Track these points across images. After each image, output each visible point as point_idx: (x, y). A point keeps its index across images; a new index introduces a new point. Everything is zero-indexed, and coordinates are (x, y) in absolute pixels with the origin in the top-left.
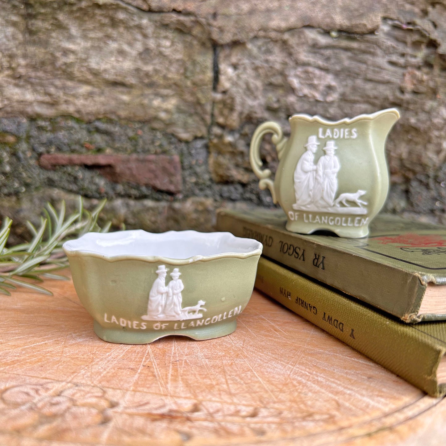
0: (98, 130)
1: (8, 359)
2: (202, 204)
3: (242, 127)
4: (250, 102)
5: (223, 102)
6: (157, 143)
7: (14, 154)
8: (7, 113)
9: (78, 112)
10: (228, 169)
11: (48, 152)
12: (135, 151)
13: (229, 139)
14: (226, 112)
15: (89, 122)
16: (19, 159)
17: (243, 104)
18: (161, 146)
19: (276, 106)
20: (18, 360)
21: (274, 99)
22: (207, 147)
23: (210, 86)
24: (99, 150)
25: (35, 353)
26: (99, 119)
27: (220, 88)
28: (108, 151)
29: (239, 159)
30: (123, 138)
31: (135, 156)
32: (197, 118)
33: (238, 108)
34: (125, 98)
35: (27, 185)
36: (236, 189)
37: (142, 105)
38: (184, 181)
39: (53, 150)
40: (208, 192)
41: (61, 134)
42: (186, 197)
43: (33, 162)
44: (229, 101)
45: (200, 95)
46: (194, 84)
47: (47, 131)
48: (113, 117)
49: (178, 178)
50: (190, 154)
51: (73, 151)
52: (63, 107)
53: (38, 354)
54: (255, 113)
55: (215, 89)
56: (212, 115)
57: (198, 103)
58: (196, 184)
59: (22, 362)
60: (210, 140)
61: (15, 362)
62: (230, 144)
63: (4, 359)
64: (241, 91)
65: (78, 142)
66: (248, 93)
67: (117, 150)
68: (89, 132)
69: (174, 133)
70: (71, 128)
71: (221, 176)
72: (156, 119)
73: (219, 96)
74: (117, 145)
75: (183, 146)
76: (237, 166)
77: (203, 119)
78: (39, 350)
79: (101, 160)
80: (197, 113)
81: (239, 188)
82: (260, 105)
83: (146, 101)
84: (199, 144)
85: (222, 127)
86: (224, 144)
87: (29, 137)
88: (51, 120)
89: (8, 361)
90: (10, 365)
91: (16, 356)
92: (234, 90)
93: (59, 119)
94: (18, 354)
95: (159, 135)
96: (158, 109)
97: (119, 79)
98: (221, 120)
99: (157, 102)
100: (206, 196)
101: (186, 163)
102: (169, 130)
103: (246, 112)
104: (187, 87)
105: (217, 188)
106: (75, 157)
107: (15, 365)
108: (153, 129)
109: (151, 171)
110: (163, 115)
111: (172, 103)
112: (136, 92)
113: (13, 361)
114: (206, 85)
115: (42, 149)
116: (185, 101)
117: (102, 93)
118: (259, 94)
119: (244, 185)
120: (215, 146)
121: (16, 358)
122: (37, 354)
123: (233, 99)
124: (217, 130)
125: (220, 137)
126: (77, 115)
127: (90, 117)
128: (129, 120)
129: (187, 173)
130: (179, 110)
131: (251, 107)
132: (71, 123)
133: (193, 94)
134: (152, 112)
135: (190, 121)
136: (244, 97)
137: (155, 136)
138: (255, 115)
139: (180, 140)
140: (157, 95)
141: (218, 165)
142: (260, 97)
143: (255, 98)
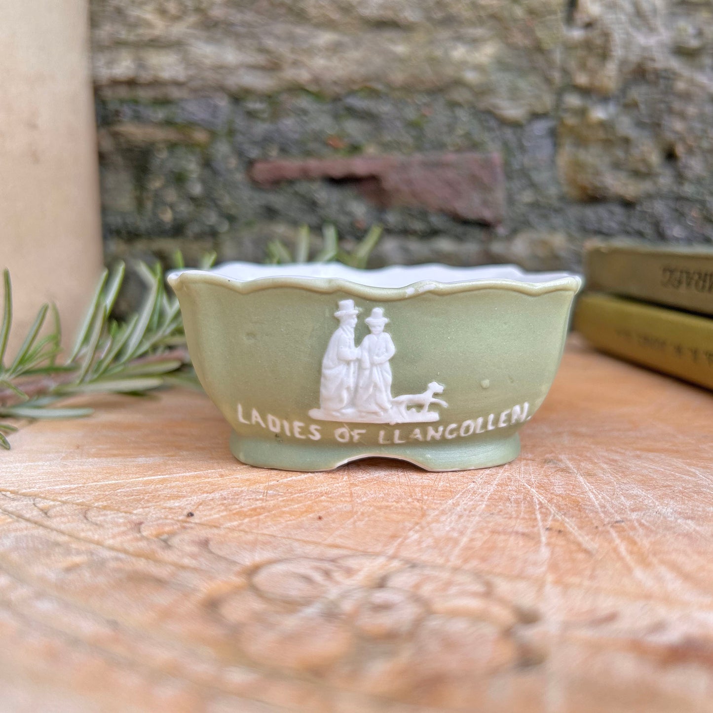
0: (353, 112)
1: (242, 505)
2: (544, 243)
3: (624, 90)
4: (642, 39)
5: (587, 45)
6: (460, 131)
7: (207, 163)
8: (195, 91)
9: (316, 80)
10: (597, 173)
11: (265, 158)
12: (419, 148)
13: (599, 113)
14: (592, 62)
15: (336, 99)
16: (215, 172)
17: (628, 44)
18: (468, 135)
19: (694, 43)
20: (263, 508)
21: (691, 30)
22: (554, 134)
23: (560, 15)
24: (355, 149)
25: (296, 496)
26: (352, 93)
27: (581, 17)
28: (371, 150)
29: (620, 154)
30: (398, 124)
31: (418, 157)
32: (534, 79)
33: (618, 52)
34: (401, 49)
35: (231, 219)
36: (612, 213)
37: (432, 61)
38: (511, 201)
39: (274, 153)
40: (557, 220)
41: (288, 124)
42: (514, 232)
43: (239, 177)
44: (599, 41)
45: (541, 34)
46: (531, 12)
47: (264, 120)
48: (379, 87)
49: (499, 195)
50: (522, 148)
51: (308, 154)
52: (290, 74)
53: (301, 496)
54: (653, 60)
55: (570, 20)
56: (565, 72)
57: (539, 49)
58: (535, 205)
59: (273, 512)
60: (561, 120)
61: (258, 510)
62: (602, 124)
63: (234, 504)
64: (623, 18)
65: (318, 137)
66: (638, 22)
67: (386, 146)
68: (336, 117)
69: (492, 109)
70: (305, 112)
71: (583, 189)
72: (458, 83)
73: (577, 34)
74: (387, 138)
75: (509, 133)
76: (617, 166)
77: (548, 81)
78: (300, 490)
79: (359, 166)
80: (534, 69)
81: (618, 210)
82: (662, 45)
83: (438, 53)
84: (540, 127)
85: (585, 92)
86: (590, 126)
87: (231, 133)
88: (270, 98)
89: (245, 509)
90: (250, 516)
91: (257, 500)
92: (609, 18)
93: (284, 97)
94: (261, 496)
95: (463, 115)
96: (463, 64)
97: (389, 14)
98: (582, 79)
99: (459, 52)
100: (553, 229)
101: (516, 166)
102: (483, 104)
103: (634, 57)
104: (515, 20)
105: (574, 212)
106: (313, 164)
107: (261, 517)
108: (453, 105)
109: (449, 184)
110: (471, 76)
111: (487, 52)
112: (420, 37)
113: (255, 509)
114: (553, 13)
115: (254, 153)
116: (512, 47)
117: (358, 44)
118: (658, 23)
119: (628, 204)
120: (572, 130)
121: (259, 504)
122: (298, 496)
123: (606, 35)
124: (573, 100)
125: (582, 113)
126: (313, 88)
127: (337, 89)
128: (408, 89)
129: (516, 184)
130: (501, 64)
131: (644, 49)
132: (304, 102)
133: (528, 31)
134: (449, 72)
135: (523, 84)
136: (631, 30)
137: (456, 118)
138: (650, 65)
139: (504, 122)
140: (459, 38)
141: (578, 166)
142: (662, 30)
143: (652, 30)
